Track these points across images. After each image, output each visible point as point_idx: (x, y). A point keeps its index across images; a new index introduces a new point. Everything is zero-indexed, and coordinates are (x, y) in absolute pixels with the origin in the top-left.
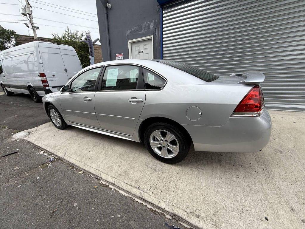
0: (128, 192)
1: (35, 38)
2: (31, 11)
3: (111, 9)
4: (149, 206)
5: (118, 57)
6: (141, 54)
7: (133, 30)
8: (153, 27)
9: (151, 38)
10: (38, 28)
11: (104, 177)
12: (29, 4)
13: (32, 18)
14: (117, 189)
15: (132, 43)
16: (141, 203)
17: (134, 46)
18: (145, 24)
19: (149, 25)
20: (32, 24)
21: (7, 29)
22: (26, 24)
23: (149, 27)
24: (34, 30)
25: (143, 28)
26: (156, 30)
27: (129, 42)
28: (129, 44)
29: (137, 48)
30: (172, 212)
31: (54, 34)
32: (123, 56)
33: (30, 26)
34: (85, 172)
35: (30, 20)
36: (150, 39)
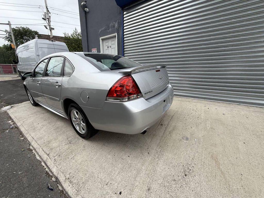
0: (40, 156)
1: (51, 37)
2: (50, 16)
3: (88, 12)
4: (47, 169)
5: (93, 51)
6: (110, 48)
7: (103, 29)
8: (117, 26)
9: (116, 35)
10: (53, 29)
11: (33, 143)
12: (48, 11)
13: (50, 22)
14: (36, 154)
15: (103, 40)
16: (44, 166)
17: (104, 42)
18: (111, 24)
19: (114, 24)
20: (50, 26)
21: (33, 30)
22: (45, 26)
23: (114, 26)
24: (50, 31)
25: (110, 27)
26: (119, 29)
27: (100, 38)
29: (107, 44)
30: (57, 176)
31: (65, 34)
32: (96, 51)
33: (48, 27)
35: (48, 23)
36: (115, 37)
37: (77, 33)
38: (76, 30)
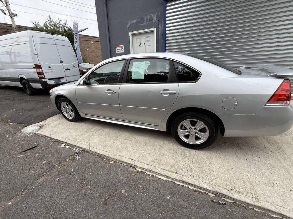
0: (167, 176)
1: (14, 26)
4: (191, 188)
5: (118, 49)
6: (143, 46)
7: (134, 21)
8: (155, 19)
9: (154, 30)
10: (16, 15)
11: (138, 165)
13: (8, 4)
14: (155, 175)
15: (133, 35)
16: (182, 186)
17: (135, 38)
18: (148, 16)
19: (151, 17)
20: (9, 10)
22: (2, 11)
23: (151, 19)
24: (11, 17)
25: (145, 20)
26: (158, 23)
27: (130, 33)
28: (130, 36)
29: (139, 40)
31: (34, 23)
32: (123, 48)
33: (7, 12)
34: (116, 161)
35: (6, 6)
36: (153, 32)
37: (52, 23)
38: (50, 18)
